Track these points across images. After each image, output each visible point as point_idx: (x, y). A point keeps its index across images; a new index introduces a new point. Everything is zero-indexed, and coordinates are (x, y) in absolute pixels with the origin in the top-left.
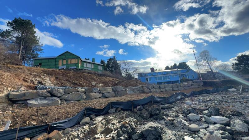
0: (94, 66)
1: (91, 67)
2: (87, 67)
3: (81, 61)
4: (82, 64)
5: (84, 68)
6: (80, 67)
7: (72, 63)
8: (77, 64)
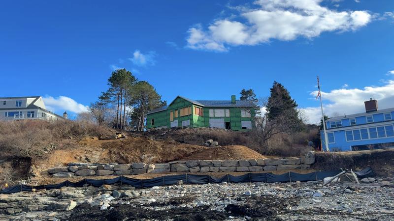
0: (230, 112)
1: (224, 116)
2: (214, 117)
3: (201, 108)
4: (204, 112)
5: (210, 119)
6: (199, 120)
7: (185, 115)
8: (191, 115)
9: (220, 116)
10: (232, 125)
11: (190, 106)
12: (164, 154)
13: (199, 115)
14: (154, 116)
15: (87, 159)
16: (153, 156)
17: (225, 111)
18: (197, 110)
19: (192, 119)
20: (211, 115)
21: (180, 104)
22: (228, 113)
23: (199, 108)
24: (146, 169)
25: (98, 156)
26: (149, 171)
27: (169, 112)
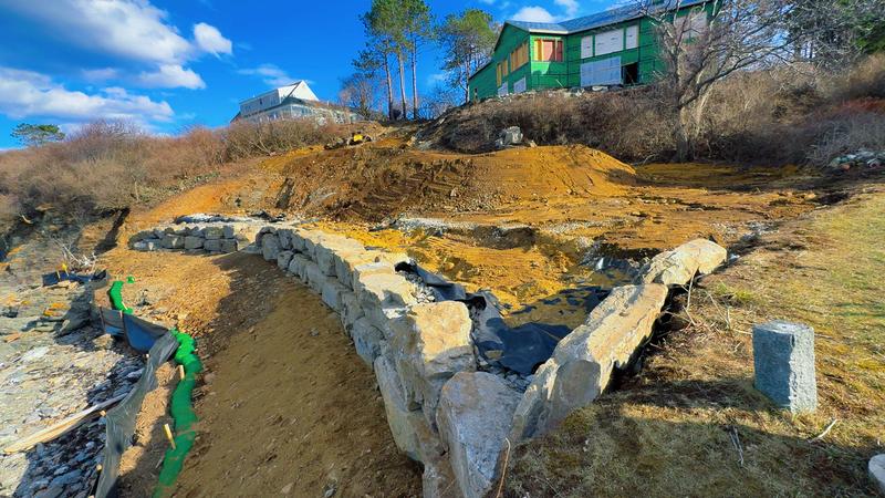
0: (640, 32)
1: (620, 49)
2: (594, 58)
3: (557, 39)
4: (568, 49)
5: (582, 65)
6: (549, 73)
7: (521, 65)
8: (528, 64)
9: (609, 52)
10: (643, 68)
11: (525, 43)
12: (355, 185)
13: (552, 60)
14: (477, 80)
15: (238, 201)
16: (333, 190)
17: (625, 34)
18: (547, 49)
19: (528, 75)
20: (586, 53)
21: (510, 41)
22: (633, 38)
23: (554, 41)
24: (235, 240)
25: (260, 193)
26: (240, 247)
27: (494, 66)
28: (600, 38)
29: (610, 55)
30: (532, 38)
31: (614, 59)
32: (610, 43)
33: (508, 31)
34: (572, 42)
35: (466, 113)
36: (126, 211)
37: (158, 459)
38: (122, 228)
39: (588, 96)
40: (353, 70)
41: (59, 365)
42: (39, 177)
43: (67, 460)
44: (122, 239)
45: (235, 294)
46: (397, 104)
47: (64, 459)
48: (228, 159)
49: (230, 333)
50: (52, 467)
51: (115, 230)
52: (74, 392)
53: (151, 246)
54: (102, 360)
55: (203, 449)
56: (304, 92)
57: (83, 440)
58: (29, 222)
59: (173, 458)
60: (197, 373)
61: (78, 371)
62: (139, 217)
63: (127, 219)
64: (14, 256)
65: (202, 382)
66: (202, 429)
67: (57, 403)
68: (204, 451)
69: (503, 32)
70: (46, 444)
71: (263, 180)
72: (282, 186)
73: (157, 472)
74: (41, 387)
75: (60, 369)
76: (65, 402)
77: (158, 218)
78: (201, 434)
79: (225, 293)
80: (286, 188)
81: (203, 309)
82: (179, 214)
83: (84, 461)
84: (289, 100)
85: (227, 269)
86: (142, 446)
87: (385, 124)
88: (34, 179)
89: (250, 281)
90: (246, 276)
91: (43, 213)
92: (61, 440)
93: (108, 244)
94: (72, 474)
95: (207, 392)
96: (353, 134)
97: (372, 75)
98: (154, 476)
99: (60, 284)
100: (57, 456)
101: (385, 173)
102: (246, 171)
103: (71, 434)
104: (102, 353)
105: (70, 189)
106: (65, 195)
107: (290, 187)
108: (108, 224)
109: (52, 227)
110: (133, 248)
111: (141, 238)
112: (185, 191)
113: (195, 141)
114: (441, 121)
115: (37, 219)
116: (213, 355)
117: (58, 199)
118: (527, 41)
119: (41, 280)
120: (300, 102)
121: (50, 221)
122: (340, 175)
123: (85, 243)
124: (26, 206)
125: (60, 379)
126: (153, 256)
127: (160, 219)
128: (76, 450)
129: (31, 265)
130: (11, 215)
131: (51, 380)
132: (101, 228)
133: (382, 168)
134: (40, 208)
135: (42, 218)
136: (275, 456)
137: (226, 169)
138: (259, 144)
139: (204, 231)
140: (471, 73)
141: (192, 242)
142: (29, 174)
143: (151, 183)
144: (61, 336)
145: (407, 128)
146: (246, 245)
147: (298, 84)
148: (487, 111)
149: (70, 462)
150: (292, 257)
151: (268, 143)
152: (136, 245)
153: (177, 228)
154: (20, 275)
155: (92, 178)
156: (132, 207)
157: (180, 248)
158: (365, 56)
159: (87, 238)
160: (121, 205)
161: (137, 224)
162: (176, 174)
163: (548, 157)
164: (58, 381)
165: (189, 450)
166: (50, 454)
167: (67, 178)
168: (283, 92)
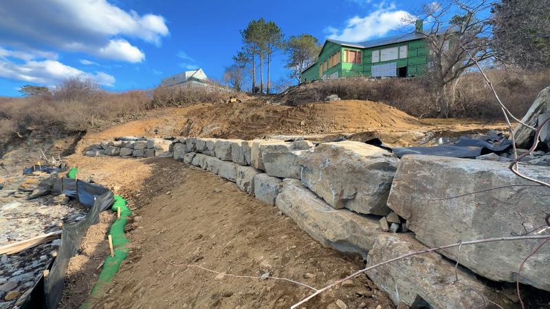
0: (408, 49)
1: (396, 58)
2: (380, 63)
3: (358, 50)
4: (364, 57)
5: (372, 67)
6: (352, 70)
7: (334, 65)
8: (340, 64)
9: (390, 59)
10: (410, 71)
11: (339, 52)
12: (233, 123)
13: (354, 62)
14: (306, 73)
15: (156, 131)
16: (218, 126)
17: (399, 50)
18: (352, 56)
19: (340, 70)
20: (375, 59)
21: (329, 51)
22: (404, 52)
23: (356, 52)
24: (154, 149)
25: (170, 127)
26: (157, 154)
27: (318, 65)
28: (384, 51)
29: (390, 61)
30: (343, 49)
31: (392, 64)
32: (390, 54)
33: (328, 46)
34: (367, 53)
35: (302, 87)
36: (84, 132)
37: (99, 263)
38: (79, 142)
39: (379, 82)
40: (232, 62)
41: (27, 212)
42: (33, 110)
43: (24, 266)
44: (79, 149)
45: (155, 176)
46: (257, 85)
47: (22, 266)
48: (153, 107)
49: (152, 195)
50: (11, 271)
51: (76, 143)
52: (36, 227)
53: (97, 153)
54: (58, 211)
55: (135, 259)
56: (201, 75)
57: (39, 254)
58: (21, 136)
59: (112, 263)
60: (129, 216)
61: (39, 216)
62: (92, 136)
63: (84, 137)
64: (7, 157)
65: (132, 221)
66: (134, 247)
67: (22, 232)
68: (136, 259)
69: (325, 46)
70: (9, 256)
71: (173, 120)
72: (185, 124)
73: (98, 272)
74: (11, 223)
75: (27, 214)
76: (27, 232)
77: (104, 138)
78: (133, 249)
79: (148, 175)
80: (188, 124)
81: (132, 183)
82: (118, 136)
83: (37, 267)
84: (191, 78)
85: (148, 164)
86: (86, 255)
87: (250, 95)
88: (29, 111)
89: (164, 169)
90: (162, 167)
91: (31, 131)
92: (21, 254)
93: (70, 152)
94: (27, 275)
95: (136, 227)
96: (231, 98)
97: (243, 67)
98: (95, 275)
99: (34, 173)
100: (16, 264)
101: (253, 116)
102: (162, 114)
103: (30, 250)
104: (59, 206)
105: (51, 116)
106: (46, 121)
107: (190, 124)
108: (71, 140)
109: (35, 140)
110: (85, 155)
111: (91, 148)
112: (124, 123)
113: (133, 95)
114: (286, 93)
115: (27, 135)
116: (139, 208)
117: (43, 123)
118: (340, 51)
119: (22, 171)
120: (198, 80)
121: (34, 137)
122: (223, 117)
123: (55, 151)
124: (21, 127)
125: (27, 219)
126: (98, 159)
127: (106, 138)
128: (31, 260)
129: (17, 163)
130: (11, 131)
131: (20, 220)
132: (66, 142)
133: (251, 114)
134: (30, 128)
135: (29, 134)
136: (202, 258)
137: (150, 113)
138: (172, 100)
139: (133, 145)
140: (302, 71)
141: (125, 151)
142: (26, 108)
143: (102, 116)
144: (30, 199)
145: (264, 97)
146: (161, 152)
147: (198, 70)
148: (316, 87)
149: (27, 268)
150: (195, 156)
151: (178, 100)
152: (88, 152)
153: (116, 143)
154: (9, 169)
155: (66, 111)
156: (88, 130)
157: (117, 155)
158: (241, 54)
159: (57, 148)
160: (82, 128)
161: (90, 140)
162: (119, 112)
163: (363, 106)
164: (25, 220)
165: (125, 259)
166: (11, 262)
167: (51, 110)
168: (188, 74)
